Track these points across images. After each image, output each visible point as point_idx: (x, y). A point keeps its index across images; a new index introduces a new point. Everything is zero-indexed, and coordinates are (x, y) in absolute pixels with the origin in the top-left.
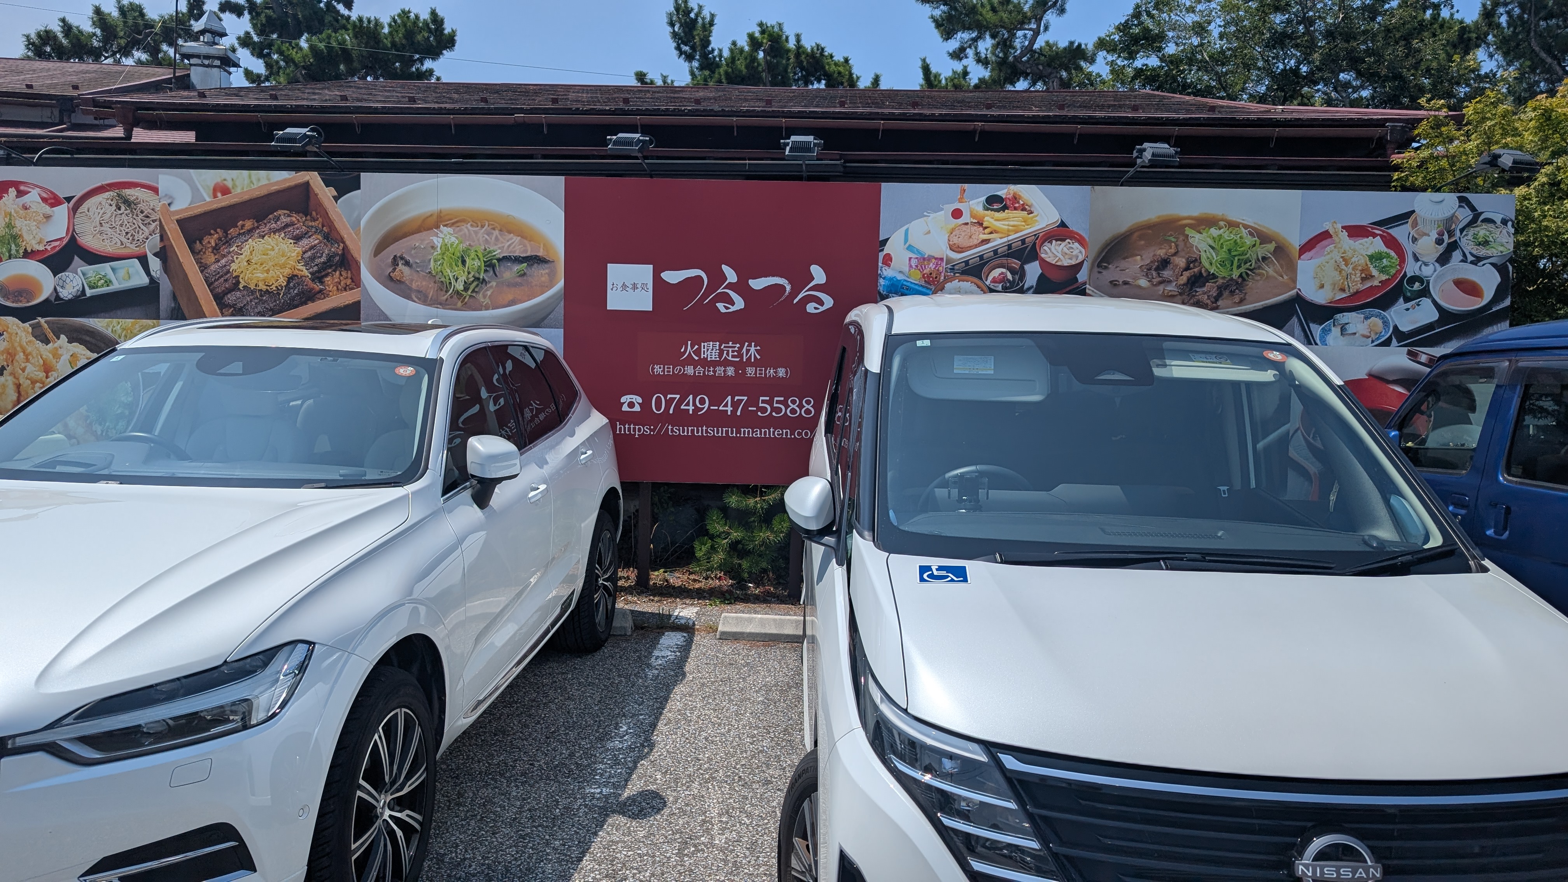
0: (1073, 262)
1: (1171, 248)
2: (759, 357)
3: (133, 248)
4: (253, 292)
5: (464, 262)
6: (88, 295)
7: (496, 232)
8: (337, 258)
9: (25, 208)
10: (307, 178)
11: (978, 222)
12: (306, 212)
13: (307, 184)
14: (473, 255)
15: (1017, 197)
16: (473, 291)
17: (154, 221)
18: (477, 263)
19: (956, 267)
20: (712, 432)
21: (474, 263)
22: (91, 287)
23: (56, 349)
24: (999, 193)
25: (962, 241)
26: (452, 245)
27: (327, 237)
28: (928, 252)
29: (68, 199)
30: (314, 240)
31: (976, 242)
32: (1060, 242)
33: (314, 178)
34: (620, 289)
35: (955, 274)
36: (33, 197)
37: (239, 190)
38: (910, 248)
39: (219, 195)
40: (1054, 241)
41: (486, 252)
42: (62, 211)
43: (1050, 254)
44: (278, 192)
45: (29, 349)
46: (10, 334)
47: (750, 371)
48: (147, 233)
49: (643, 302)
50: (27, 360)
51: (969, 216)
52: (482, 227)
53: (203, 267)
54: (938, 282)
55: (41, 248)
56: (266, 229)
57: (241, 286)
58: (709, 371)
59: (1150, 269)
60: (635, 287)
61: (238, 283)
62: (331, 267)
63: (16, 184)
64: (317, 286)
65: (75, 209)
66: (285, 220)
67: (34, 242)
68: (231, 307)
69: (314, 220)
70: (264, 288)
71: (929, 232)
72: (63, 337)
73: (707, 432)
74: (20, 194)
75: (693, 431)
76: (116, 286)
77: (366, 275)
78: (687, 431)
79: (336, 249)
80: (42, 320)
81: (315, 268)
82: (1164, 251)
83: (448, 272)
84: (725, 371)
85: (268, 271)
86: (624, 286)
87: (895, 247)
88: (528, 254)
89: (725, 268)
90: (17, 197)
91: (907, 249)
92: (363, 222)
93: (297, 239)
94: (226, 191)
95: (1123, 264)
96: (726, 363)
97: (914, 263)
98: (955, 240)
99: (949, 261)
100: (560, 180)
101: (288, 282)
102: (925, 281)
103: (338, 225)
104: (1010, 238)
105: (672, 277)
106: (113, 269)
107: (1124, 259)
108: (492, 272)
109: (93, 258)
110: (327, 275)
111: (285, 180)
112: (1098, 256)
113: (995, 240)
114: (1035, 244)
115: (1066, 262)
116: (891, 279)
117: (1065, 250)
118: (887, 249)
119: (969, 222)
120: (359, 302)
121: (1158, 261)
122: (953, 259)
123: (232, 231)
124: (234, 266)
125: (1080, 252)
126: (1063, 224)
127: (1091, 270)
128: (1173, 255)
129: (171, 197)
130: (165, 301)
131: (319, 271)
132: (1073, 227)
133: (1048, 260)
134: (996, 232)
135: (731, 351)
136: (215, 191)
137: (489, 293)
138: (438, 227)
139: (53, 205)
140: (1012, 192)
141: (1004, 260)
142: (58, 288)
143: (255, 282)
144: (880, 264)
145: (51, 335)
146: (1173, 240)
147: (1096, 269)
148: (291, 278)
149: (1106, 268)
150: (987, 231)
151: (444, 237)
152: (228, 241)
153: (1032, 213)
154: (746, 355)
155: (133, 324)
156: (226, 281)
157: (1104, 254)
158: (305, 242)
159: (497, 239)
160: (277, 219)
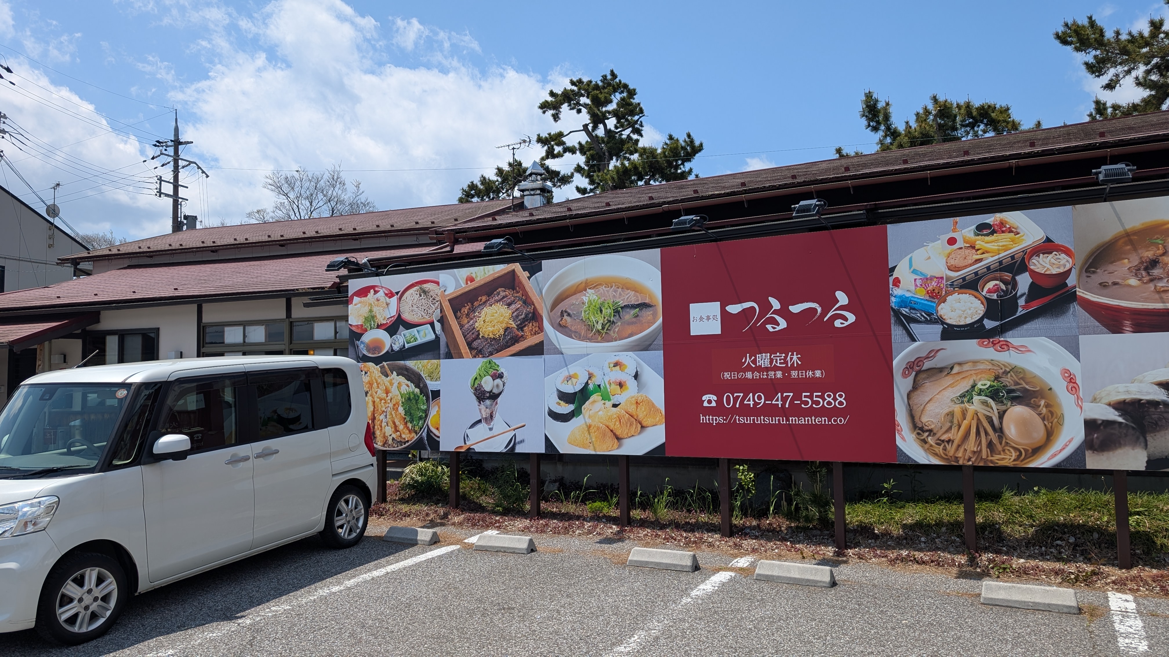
0: (1062, 270)
1: (1159, 249)
2: (800, 363)
3: (427, 318)
4: (487, 339)
5: (601, 311)
6: (406, 347)
7: (620, 290)
8: (531, 315)
9: (378, 300)
10: (513, 268)
11: (971, 246)
12: (513, 288)
13: (514, 270)
14: (606, 306)
15: (1004, 222)
16: (607, 329)
17: (437, 301)
18: (609, 311)
19: (955, 283)
20: (768, 420)
21: (607, 311)
22: (408, 343)
23: (391, 380)
24: (987, 221)
25: (957, 262)
26: (594, 301)
27: (525, 302)
28: (929, 273)
29: (397, 293)
30: (518, 305)
31: (970, 262)
32: (1047, 255)
33: (517, 267)
34: (698, 321)
35: (954, 288)
36: (381, 294)
37: (479, 279)
38: (915, 272)
39: (469, 282)
40: (1041, 255)
41: (614, 303)
42: (395, 299)
43: (1039, 266)
44: (499, 277)
45: (379, 381)
46: (371, 372)
47: (794, 374)
48: (434, 309)
49: (714, 328)
50: (378, 387)
51: (962, 242)
52: (611, 287)
53: (461, 326)
54: (940, 296)
55: (385, 322)
56: (493, 301)
57: (480, 336)
58: (763, 375)
59: (1139, 270)
60: (708, 318)
61: (479, 334)
62: (527, 320)
63: (373, 287)
64: (520, 333)
65: (400, 299)
66: (502, 294)
67: (381, 319)
68: (475, 349)
69: (518, 292)
70: (492, 336)
71: (929, 258)
72: (394, 372)
73: (764, 420)
74: (376, 292)
75: (754, 420)
76: (420, 341)
77: (546, 324)
78: (749, 420)
79: (530, 309)
80: (385, 363)
81: (519, 322)
82: (1152, 252)
83: (592, 318)
84: (775, 375)
85: (494, 326)
86: (701, 319)
87: (902, 272)
88: (640, 302)
89: (772, 300)
90: (374, 294)
91: (912, 272)
92: (544, 292)
93: (509, 305)
94: (472, 280)
95: (1111, 268)
96: (776, 369)
97: (919, 283)
98: (952, 262)
99: (948, 278)
100: (658, 250)
101: (505, 332)
102: (929, 296)
103: (530, 294)
104: (1001, 255)
105: (734, 309)
106: (418, 331)
107: (1112, 263)
108: (618, 316)
109: (409, 326)
110: (525, 326)
111: (502, 270)
112: (1085, 263)
113: (987, 258)
114: (1023, 259)
115: (1055, 271)
116: (901, 297)
117: (1053, 261)
118: (896, 274)
119: (963, 246)
120: (543, 342)
121: (1146, 262)
122: (951, 277)
123: (476, 304)
124: (477, 325)
125: (1068, 261)
126: (1048, 240)
127: (1079, 276)
128: (1161, 256)
129: (445, 287)
130: (443, 349)
131: (521, 324)
132: (1057, 241)
133: (1037, 270)
134: (987, 252)
135: (778, 359)
136: (467, 280)
137: (617, 330)
138: (585, 290)
139: (390, 297)
140: (998, 219)
141: (998, 274)
142: (393, 345)
143: (487, 333)
144: (891, 286)
145: (389, 372)
146: (1160, 242)
147: (1084, 274)
148: (506, 330)
149: (1094, 272)
150: (979, 252)
151: (590, 296)
152: (473, 310)
153: (1018, 234)
154: (791, 361)
155: (428, 363)
156: (473, 334)
157: (1091, 261)
158: (513, 307)
159: (620, 294)
160: (499, 294)
